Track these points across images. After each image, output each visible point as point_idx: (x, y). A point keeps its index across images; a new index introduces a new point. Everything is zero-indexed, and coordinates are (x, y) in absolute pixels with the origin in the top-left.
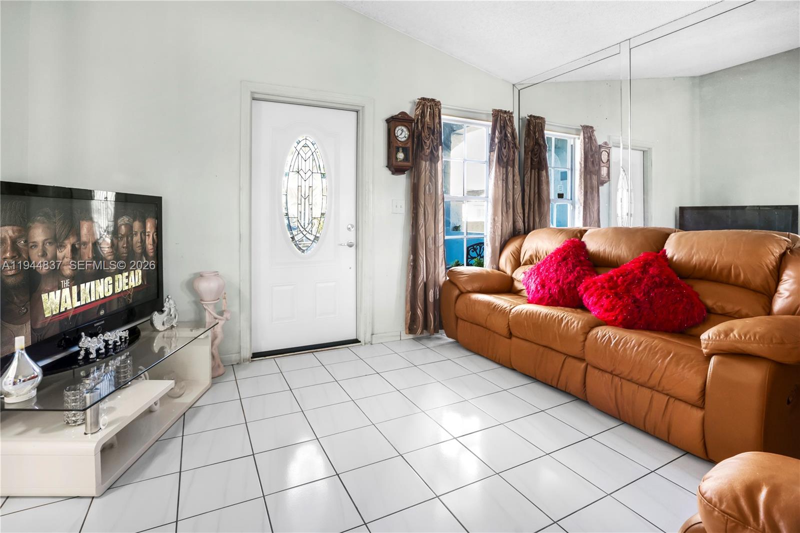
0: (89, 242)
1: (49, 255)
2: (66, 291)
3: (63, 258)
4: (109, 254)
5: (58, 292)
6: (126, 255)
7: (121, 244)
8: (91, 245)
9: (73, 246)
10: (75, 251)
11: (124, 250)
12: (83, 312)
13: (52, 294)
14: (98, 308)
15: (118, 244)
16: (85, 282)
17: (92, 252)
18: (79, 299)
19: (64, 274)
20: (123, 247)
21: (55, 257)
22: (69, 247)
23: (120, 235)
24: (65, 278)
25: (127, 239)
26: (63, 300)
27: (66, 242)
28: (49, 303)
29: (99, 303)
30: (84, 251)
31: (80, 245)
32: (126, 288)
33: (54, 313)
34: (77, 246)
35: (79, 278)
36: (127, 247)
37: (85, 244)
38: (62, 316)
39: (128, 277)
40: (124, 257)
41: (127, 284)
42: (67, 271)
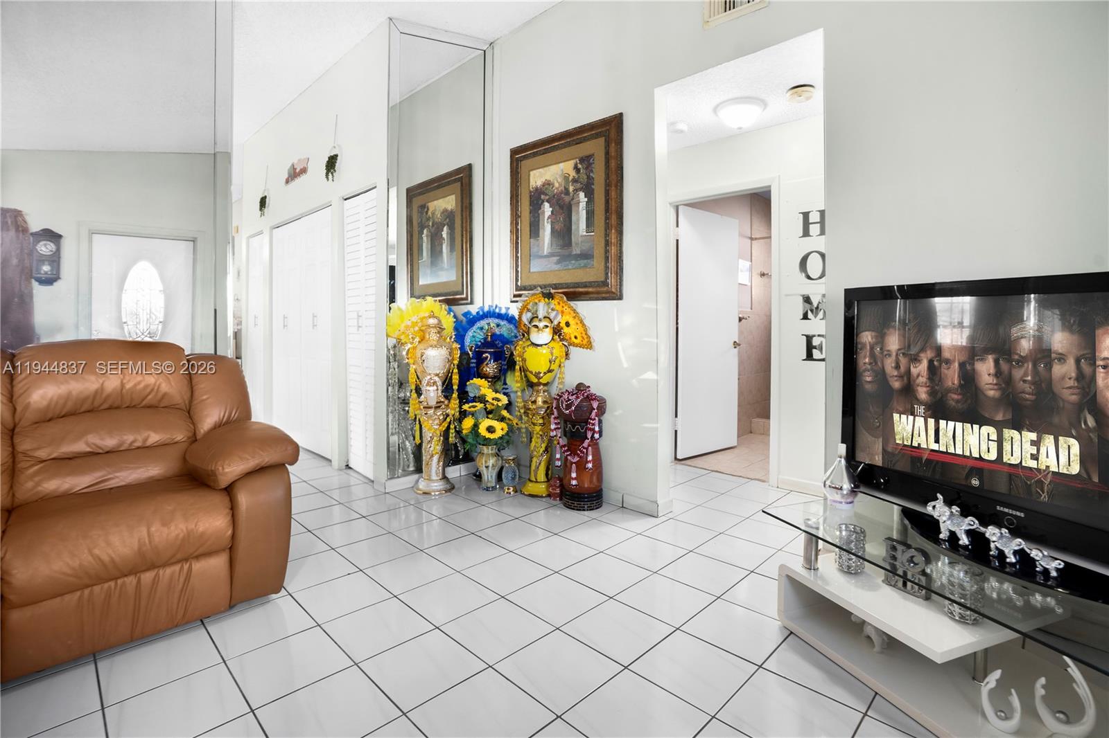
0: (954, 361)
1: (902, 369)
2: (920, 421)
3: (918, 376)
4: (991, 386)
5: (911, 418)
6: (1033, 398)
7: (1018, 374)
8: (956, 364)
9: (931, 362)
10: (932, 369)
11: (1028, 388)
12: (943, 463)
13: (904, 417)
14: (967, 471)
15: (1010, 373)
16: (947, 419)
17: (959, 376)
18: (937, 441)
19: (918, 397)
20: (1025, 381)
21: (908, 372)
22: (925, 364)
23: (1016, 357)
24: (920, 403)
25: (1035, 366)
26: (916, 432)
27: (922, 355)
28: (900, 428)
29: (971, 463)
30: (946, 371)
31: (940, 361)
32: (1033, 464)
34: (936, 363)
35: (939, 410)
36: (1033, 383)
37: (948, 362)
38: (913, 452)
39: (1036, 443)
40: (1027, 400)
41: (1035, 457)
42: (922, 394)
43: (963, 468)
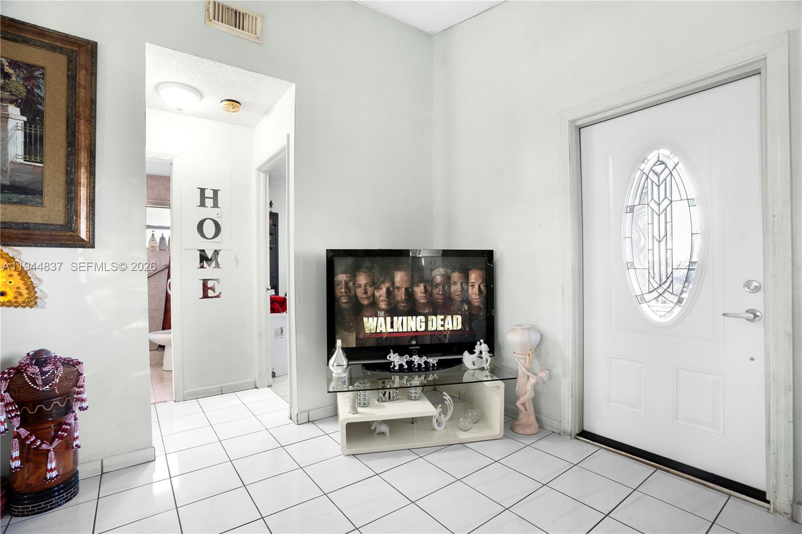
0: (402, 287)
1: (369, 294)
2: (381, 320)
3: (380, 297)
4: (422, 298)
5: (375, 319)
6: (442, 301)
7: (435, 291)
8: (403, 289)
9: (388, 289)
10: (389, 292)
11: (440, 297)
12: (396, 337)
13: (371, 319)
14: (409, 338)
15: (432, 291)
16: (398, 316)
17: (405, 294)
18: (392, 327)
19: (380, 307)
20: (439, 294)
21: (373, 295)
22: (384, 290)
23: (435, 284)
24: (381, 310)
25: (443, 287)
26: (379, 325)
27: (382, 285)
28: (368, 324)
29: (411, 334)
30: (397, 293)
31: (394, 288)
32: (442, 329)
33: (372, 332)
34: (391, 289)
35: (393, 312)
36: (443, 294)
37: (398, 288)
38: (378, 336)
39: (443, 320)
40: (439, 302)
41: (443, 326)
42: (383, 305)
43: (407, 337)
